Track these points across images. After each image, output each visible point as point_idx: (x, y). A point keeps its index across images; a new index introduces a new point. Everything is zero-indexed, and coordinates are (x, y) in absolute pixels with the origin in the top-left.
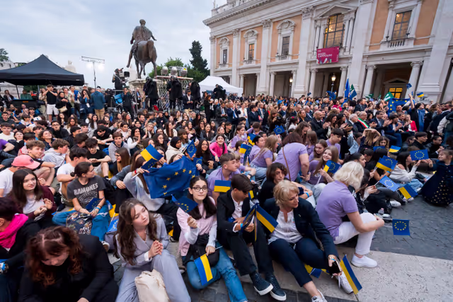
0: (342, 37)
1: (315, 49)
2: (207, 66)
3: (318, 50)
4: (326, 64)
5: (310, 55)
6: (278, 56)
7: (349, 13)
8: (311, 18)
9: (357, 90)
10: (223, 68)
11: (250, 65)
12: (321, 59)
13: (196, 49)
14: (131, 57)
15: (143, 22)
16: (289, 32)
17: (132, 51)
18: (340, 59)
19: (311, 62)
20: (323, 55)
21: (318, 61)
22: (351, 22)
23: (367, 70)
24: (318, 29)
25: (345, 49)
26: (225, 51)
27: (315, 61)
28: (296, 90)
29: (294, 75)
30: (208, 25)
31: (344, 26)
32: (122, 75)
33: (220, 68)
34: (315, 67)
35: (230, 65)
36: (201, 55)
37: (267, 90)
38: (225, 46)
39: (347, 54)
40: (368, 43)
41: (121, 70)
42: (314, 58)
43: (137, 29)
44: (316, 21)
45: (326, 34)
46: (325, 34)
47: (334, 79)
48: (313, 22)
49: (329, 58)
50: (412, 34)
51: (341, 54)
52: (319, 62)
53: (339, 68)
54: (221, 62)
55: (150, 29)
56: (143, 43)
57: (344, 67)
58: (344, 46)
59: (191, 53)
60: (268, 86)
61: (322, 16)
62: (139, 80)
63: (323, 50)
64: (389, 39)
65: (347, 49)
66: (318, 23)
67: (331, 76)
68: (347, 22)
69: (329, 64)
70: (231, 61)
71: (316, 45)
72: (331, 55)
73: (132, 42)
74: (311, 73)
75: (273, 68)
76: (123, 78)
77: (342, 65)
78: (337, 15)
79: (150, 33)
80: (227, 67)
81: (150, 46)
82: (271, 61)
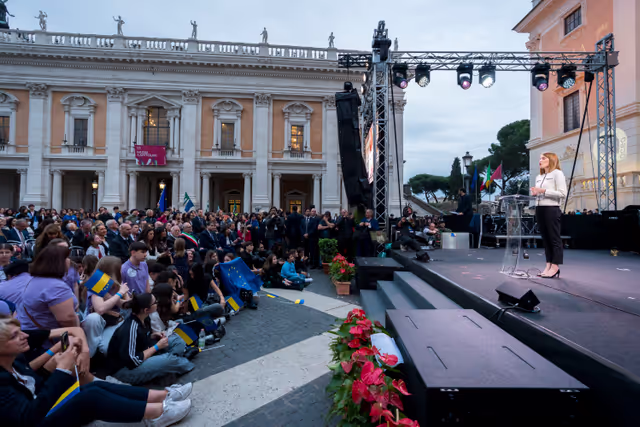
0: (168, 135)
1: (133, 145)
3: (136, 146)
4: (150, 166)
5: (124, 152)
6: (68, 146)
7: (173, 109)
8: (122, 102)
9: (194, 201)
12: (143, 160)
16: (87, 113)
18: (167, 162)
19: (128, 161)
20: (146, 153)
21: (137, 160)
22: (177, 120)
23: (202, 178)
24: (134, 119)
25: (173, 151)
27: (134, 161)
28: (105, 200)
29: (100, 178)
31: (169, 123)
34: (134, 169)
39: (176, 157)
40: (199, 148)
42: (132, 156)
44: (129, 108)
45: (146, 128)
46: (144, 128)
47: (162, 186)
48: (126, 108)
49: (153, 159)
50: (238, 146)
51: (169, 156)
52: (140, 163)
53: (169, 173)
57: (175, 173)
58: (171, 146)
61: (139, 104)
63: (143, 148)
64: (219, 147)
65: (176, 151)
66: (133, 111)
67: (159, 182)
68: (172, 119)
69: (154, 166)
71: (133, 140)
72: (155, 155)
74: (128, 176)
75: (57, 163)
77: (172, 169)
78: (159, 108)
82: (52, 152)
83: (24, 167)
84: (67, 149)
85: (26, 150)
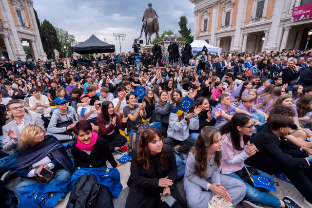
1: (292, 8)
2: (191, 34)
3: (294, 8)
4: (302, 20)
5: (284, 15)
6: (253, 20)
10: (204, 34)
11: (226, 29)
12: (297, 17)
13: (183, 22)
14: (142, 31)
15: (150, 5)
17: (143, 27)
19: (285, 21)
21: (293, 18)
26: (206, 21)
27: (291, 19)
28: (267, 47)
29: (266, 34)
30: (193, 2)
32: (138, 42)
33: (201, 34)
34: (289, 25)
35: (209, 31)
36: (187, 26)
37: (240, 49)
38: (206, 17)
41: (138, 39)
42: (290, 16)
43: (146, 11)
47: (310, 33)
49: (306, 15)
52: (294, 20)
54: (203, 29)
55: (155, 10)
56: (150, 20)
59: (180, 25)
60: (240, 45)
62: (147, 46)
63: (299, 8)
67: (308, 30)
69: (305, 20)
70: (210, 28)
71: (293, 4)
72: (309, 11)
73: (143, 21)
74: (284, 31)
75: (245, 30)
76: (139, 45)
79: (155, 12)
80: (207, 33)
81: (155, 22)
82: (245, 24)
83: (233, 34)
84: (252, 21)
85: (235, 26)
